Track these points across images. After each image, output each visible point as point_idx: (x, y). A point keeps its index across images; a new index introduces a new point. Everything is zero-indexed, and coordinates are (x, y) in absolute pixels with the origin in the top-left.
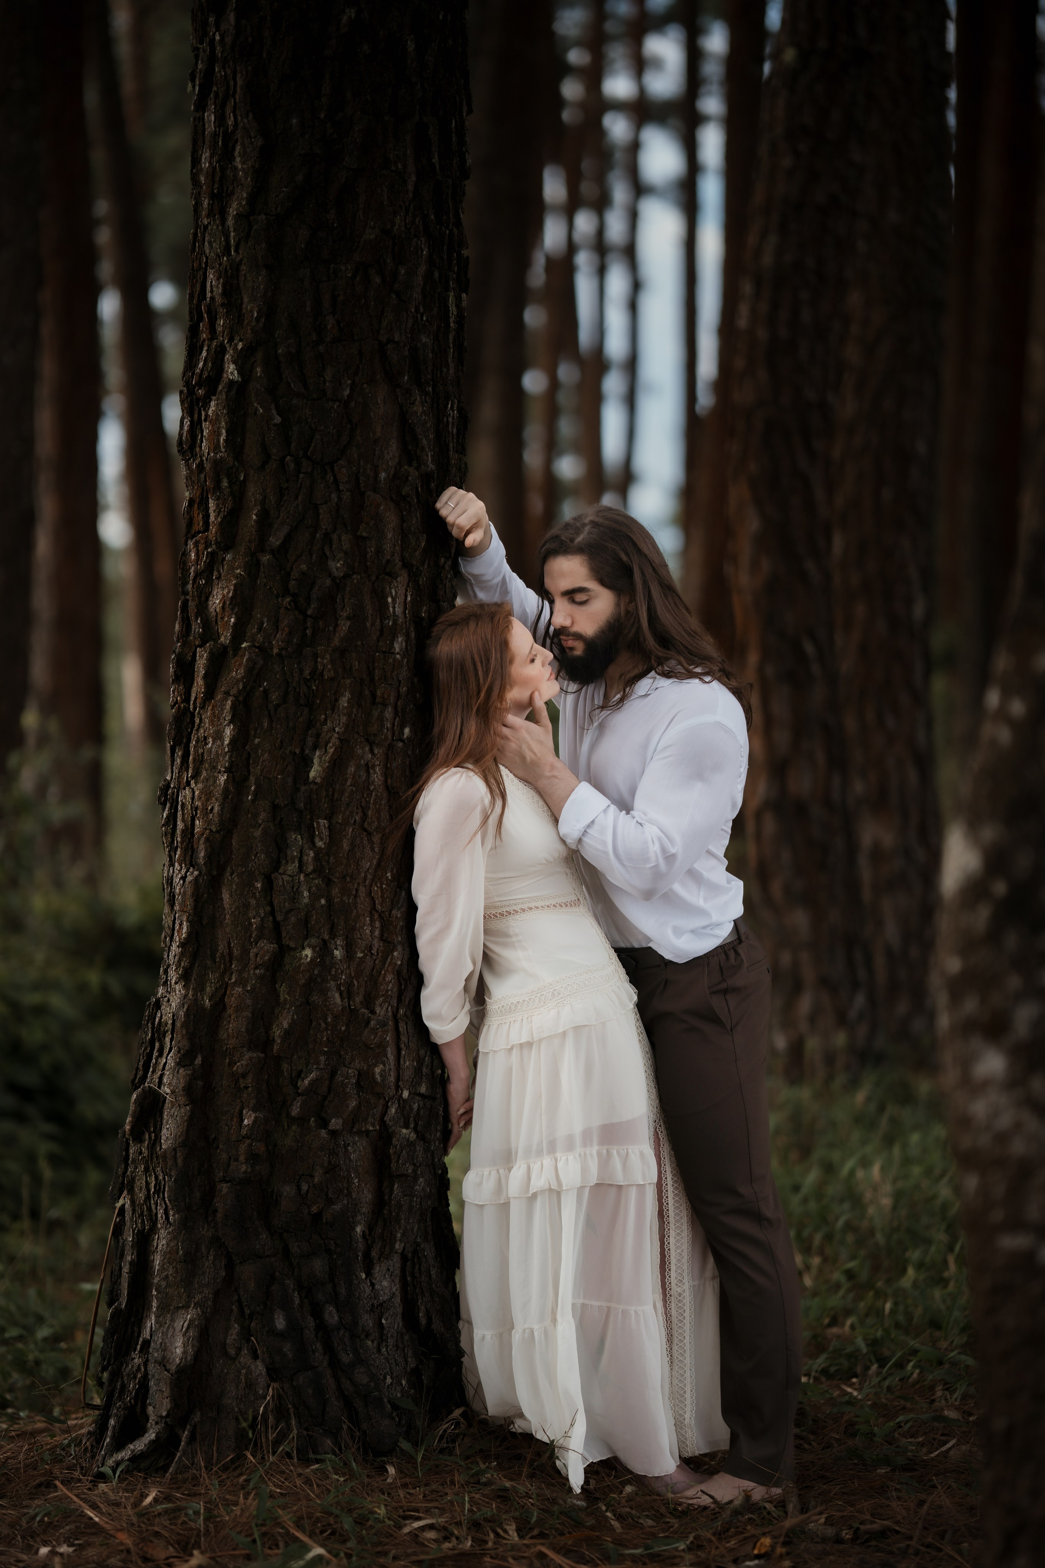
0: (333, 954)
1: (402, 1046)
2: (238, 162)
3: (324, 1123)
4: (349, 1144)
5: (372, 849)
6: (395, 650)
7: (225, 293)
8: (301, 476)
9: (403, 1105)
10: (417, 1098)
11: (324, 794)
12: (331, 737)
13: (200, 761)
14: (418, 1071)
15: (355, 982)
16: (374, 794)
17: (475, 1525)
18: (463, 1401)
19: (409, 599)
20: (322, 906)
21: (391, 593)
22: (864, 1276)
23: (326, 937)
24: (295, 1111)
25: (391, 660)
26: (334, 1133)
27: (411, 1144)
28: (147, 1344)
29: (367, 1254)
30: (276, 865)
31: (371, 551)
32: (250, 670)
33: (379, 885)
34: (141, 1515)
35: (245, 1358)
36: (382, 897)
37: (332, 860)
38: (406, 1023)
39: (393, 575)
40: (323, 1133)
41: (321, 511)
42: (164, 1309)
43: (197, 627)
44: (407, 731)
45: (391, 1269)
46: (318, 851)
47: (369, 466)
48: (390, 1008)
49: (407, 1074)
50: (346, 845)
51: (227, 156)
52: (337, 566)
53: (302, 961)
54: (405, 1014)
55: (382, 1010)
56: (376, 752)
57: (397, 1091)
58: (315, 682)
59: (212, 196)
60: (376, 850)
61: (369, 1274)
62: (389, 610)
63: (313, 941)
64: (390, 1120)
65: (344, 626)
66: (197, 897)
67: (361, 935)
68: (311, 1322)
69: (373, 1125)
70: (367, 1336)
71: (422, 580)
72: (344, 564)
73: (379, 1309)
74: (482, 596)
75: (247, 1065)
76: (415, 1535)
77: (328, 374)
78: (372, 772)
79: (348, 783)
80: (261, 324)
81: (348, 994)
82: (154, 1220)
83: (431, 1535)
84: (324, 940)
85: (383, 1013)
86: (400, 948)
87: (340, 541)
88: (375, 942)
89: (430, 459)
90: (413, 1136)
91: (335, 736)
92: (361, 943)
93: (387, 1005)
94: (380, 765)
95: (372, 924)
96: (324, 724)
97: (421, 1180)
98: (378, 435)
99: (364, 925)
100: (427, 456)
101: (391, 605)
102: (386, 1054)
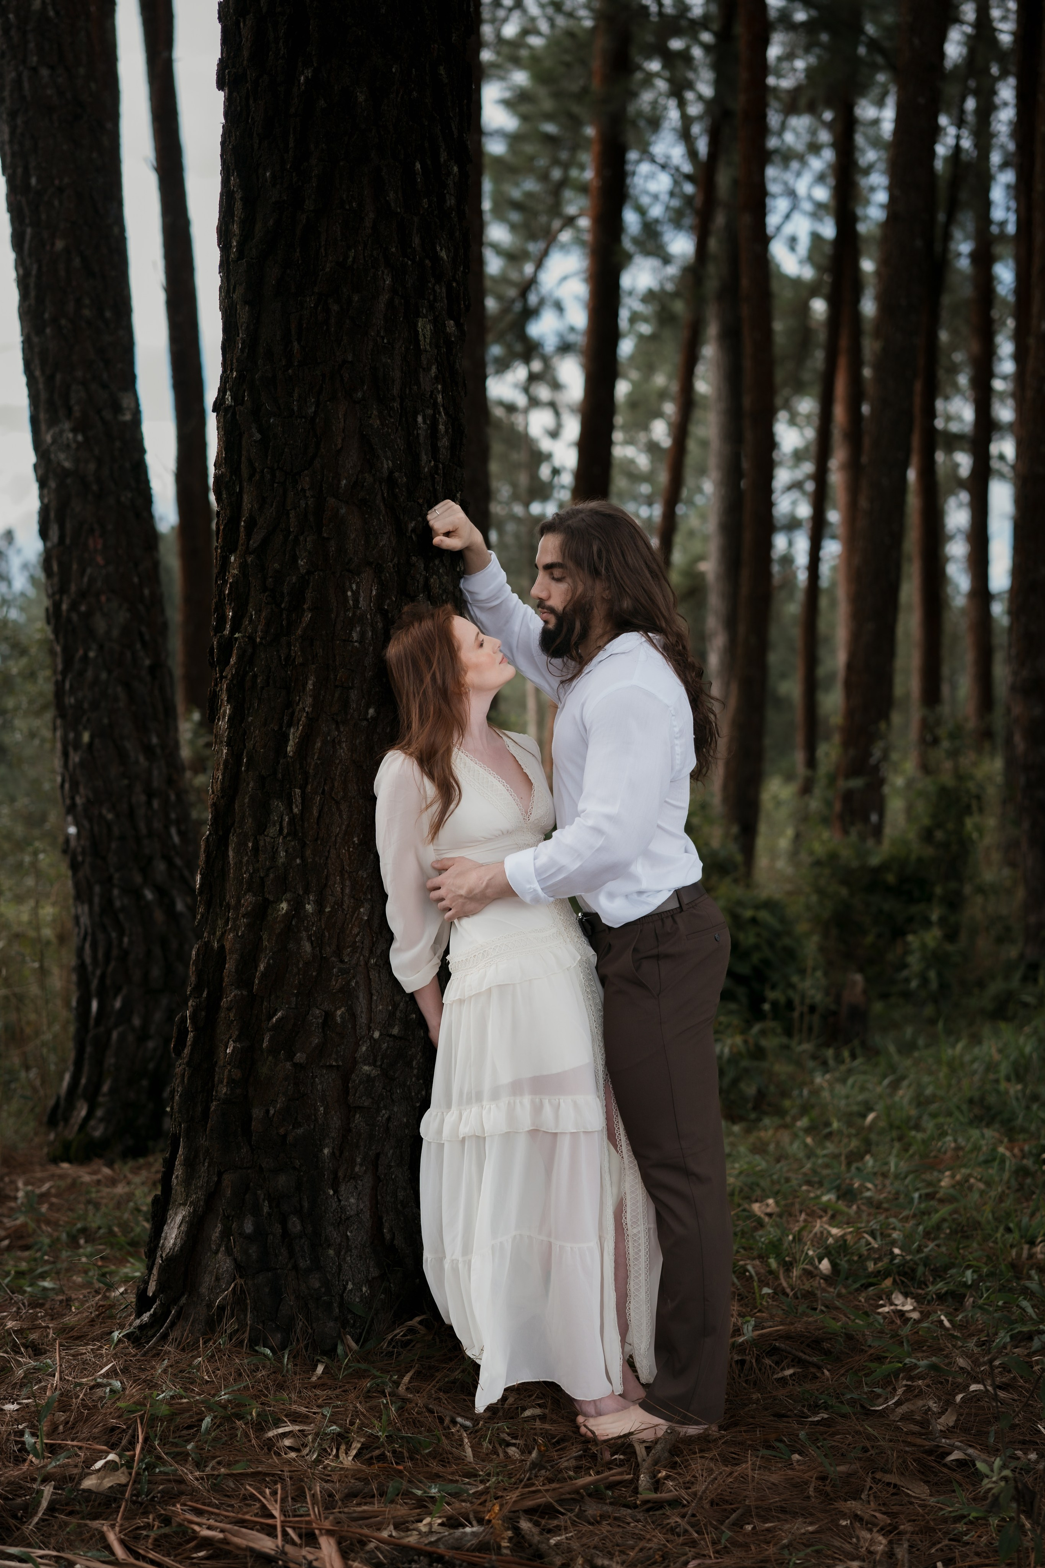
0: (305, 908)
1: (374, 992)
3: (290, 1056)
4: (317, 1076)
5: (341, 816)
6: (353, 638)
8: (276, 485)
9: (373, 1044)
10: (388, 1038)
11: (298, 766)
12: (301, 717)
14: (391, 1015)
15: (327, 934)
16: (340, 767)
19: (374, 593)
20: (298, 865)
21: (351, 588)
23: (301, 893)
24: (266, 1044)
25: (350, 648)
26: (299, 1066)
27: (370, 1080)
29: (334, 1173)
30: (262, 828)
31: (333, 551)
32: (241, 658)
33: (346, 849)
35: (221, 1254)
36: (350, 858)
37: (306, 825)
38: (379, 972)
39: (354, 572)
40: (288, 1065)
41: (291, 516)
44: (371, 711)
45: (360, 1188)
46: (293, 817)
47: (331, 475)
48: (362, 958)
49: (379, 1017)
50: (316, 811)
52: (303, 564)
53: (280, 913)
54: (376, 964)
55: (350, 960)
56: (342, 730)
57: (369, 1032)
58: (290, 667)
60: (345, 816)
61: (336, 1192)
62: (349, 602)
63: (288, 895)
64: (360, 1058)
65: (308, 616)
66: (211, 854)
67: (332, 892)
68: (277, 1229)
69: (336, 1060)
70: (329, 1246)
72: (307, 562)
73: (345, 1223)
75: (231, 1001)
76: (276, 1440)
77: (296, 395)
78: (338, 747)
79: (316, 757)
80: (245, 354)
81: (319, 943)
83: (291, 1440)
84: (299, 895)
85: (354, 962)
86: (367, 906)
87: (306, 541)
88: (346, 898)
89: (386, 466)
90: (375, 1073)
91: (305, 715)
92: (332, 899)
93: (358, 955)
94: (346, 741)
95: (342, 883)
96: (298, 704)
97: (384, 1112)
98: (339, 446)
99: (335, 883)
100: (382, 463)
101: (350, 599)
102: (358, 998)
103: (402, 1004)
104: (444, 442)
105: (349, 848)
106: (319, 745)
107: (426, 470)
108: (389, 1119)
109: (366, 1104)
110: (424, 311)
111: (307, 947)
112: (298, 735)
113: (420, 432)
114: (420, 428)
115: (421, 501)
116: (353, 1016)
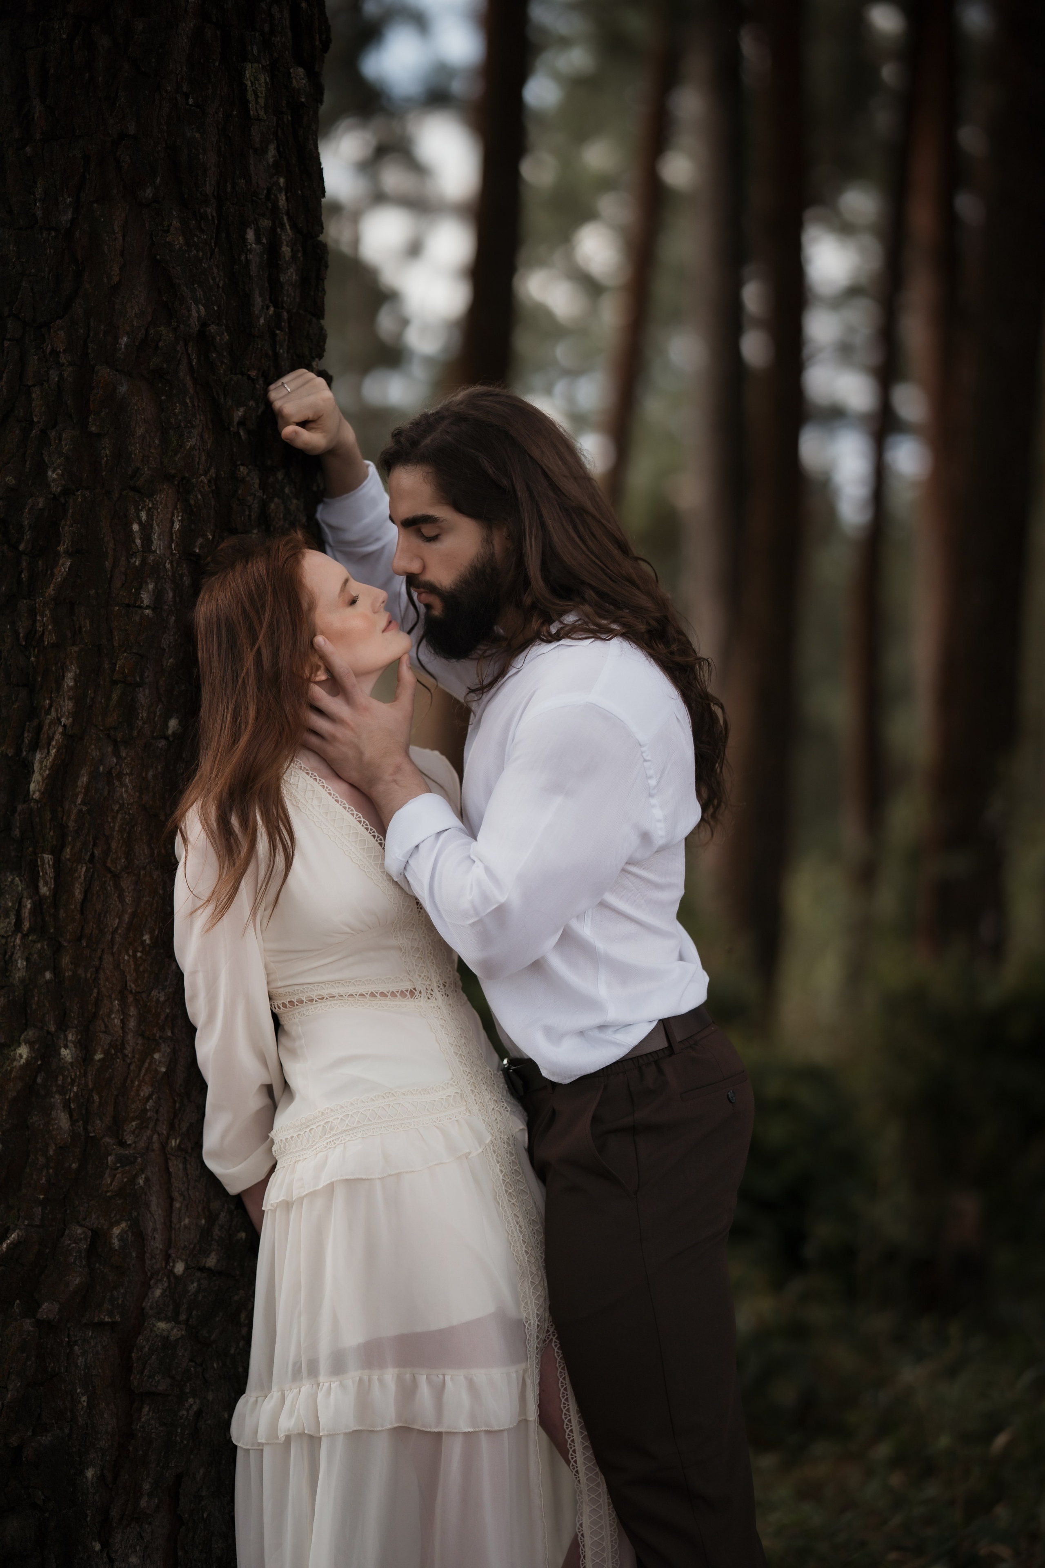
0: (60, 1054)
1: (176, 1194)
3: (31, 1309)
4: (76, 1341)
5: (121, 898)
6: (142, 602)
9: (174, 1284)
10: (198, 1274)
11: (48, 816)
12: (54, 734)
14: (204, 1233)
15: (96, 1098)
16: (120, 816)
19: (177, 526)
20: (47, 982)
21: (139, 517)
23: (52, 1029)
25: (137, 618)
26: (46, 1325)
31: (106, 456)
33: (131, 953)
36: (136, 970)
37: (62, 914)
38: (185, 1162)
39: (143, 492)
40: (28, 1325)
41: (34, 395)
44: (173, 724)
45: (147, 1537)
46: (40, 901)
47: (102, 327)
48: (155, 1137)
49: (185, 1238)
50: (78, 893)
53: (15, 1063)
54: (179, 1147)
55: (136, 1141)
56: (124, 755)
57: (167, 1263)
58: (34, 651)
60: (128, 900)
61: (105, 1545)
62: (134, 542)
63: (31, 1033)
64: (151, 1308)
65: (65, 565)
67: (106, 1026)
69: (110, 1314)
72: (63, 475)
77: (39, 190)
78: (117, 783)
79: (79, 801)
81: (82, 1114)
84: (48, 1032)
85: (142, 1144)
86: (165, 1048)
87: (60, 440)
88: (130, 1037)
89: (195, 314)
90: (177, 1333)
91: (60, 729)
92: (105, 1039)
93: (149, 1132)
94: (131, 774)
95: (124, 1011)
96: (48, 712)
97: (191, 1400)
98: (116, 279)
99: (111, 1012)
100: (189, 310)
101: (137, 535)
102: (148, 1206)
103: (222, 1215)
104: (290, 275)
105: (135, 952)
106: (84, 779)
107: (262, 321)
108: (199, 1414)
109: (162, 1388)
110: (255, 52)
111: (63, 1120)
112: (48, 763)
113: (250, 257)
114: (250, 251)
115: (253, 373)
116: (139, 1236)
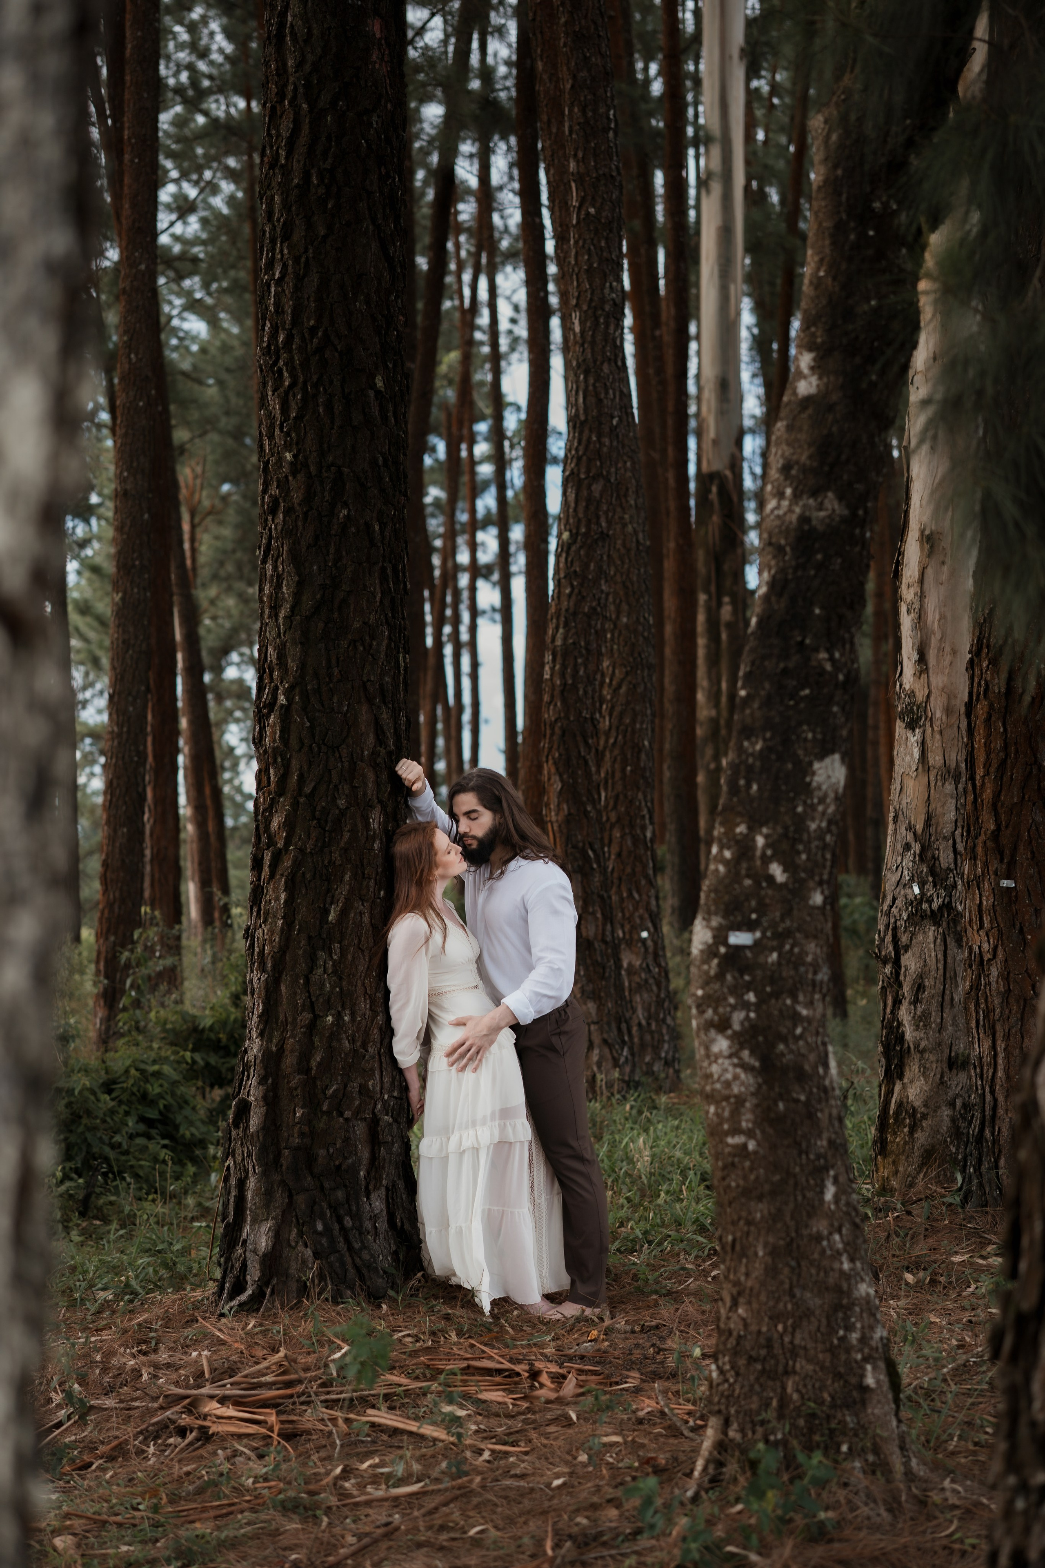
0: (344, 1018)
2: (285, 590)
3: (341, 1114)
4: (355, 1125)
5: (365, 960)
6: (375, 848)
7: (278, 658)
8: (321, 754)
9: (385, 1103)
10: (392, 1099)
11: (337, 929)
12: (340, 898)
13: (267, 913)
14: (392, 1083)
15: (357, 1034)
16: (365, 928)
17: (433, 1333)
18: (422, 1268)
19: (382, 819)
20: (337, 992)
21: (372, 817)
22: (637, 1200)
23: (340, 1009)
24: (325, 1108)
25: (373, 854)
26: (347, 1120)
27: (390, 1125)
28: (245, 1241)
29: (367, 1187)
30: (311, 970)
31: (361, 794)
32: (294, 862)
33: (368, 979)
34: (247, 1334)
35: (301, 1247)
36: (371, 986)
37: (342, 966)
39: (372, 807)
40: (341, 1120)
41: (332, 773)
42: (254, 1221)
43: (264, 839)
44: (382, 893)
45: (381, 1195)
46: (334, 962)
47: (358, 748)
49: (387, 1086)
50: (350, 957)
51: (279, 586)
52: (342, 803)
53: (327, 1023)
54: (384, 1052)
55: (372, 1050)
56: (365, 905)
57: (381, 1095)
58: (331, 867)
59: (271, 608)
60: (367, 960)
61: (368, 1198)
62: (371, 826)
63: (333, 1012)
64: (378, 1112)
65: (347, 836)
66: (267, 989)
67: (359, 1008)
68: (336, 1226)
70: (368, 1233)
71: (389, 809)
72: (345, 802)
73: (374, 1218)
74: (420, 819)
75: (297, 1083)
76: (399, 1340)
77: (335, 699)
78: (363, 916)
79: (350, 923)
81: (353, 1041)
82: (247, 1172)
83: (409, 1339)
84: (338, 1011)
86: (381, 1017)
87: (343, 789)
88: (368, 1011)
92: (360, 1013)
94: (368, 913)
96: (337, 890)
99: (362, 1002)
106: (352, 915)
108: (395, 1150)
110: (401, 650)
111: (346, 1044)
112: (337, 909)
